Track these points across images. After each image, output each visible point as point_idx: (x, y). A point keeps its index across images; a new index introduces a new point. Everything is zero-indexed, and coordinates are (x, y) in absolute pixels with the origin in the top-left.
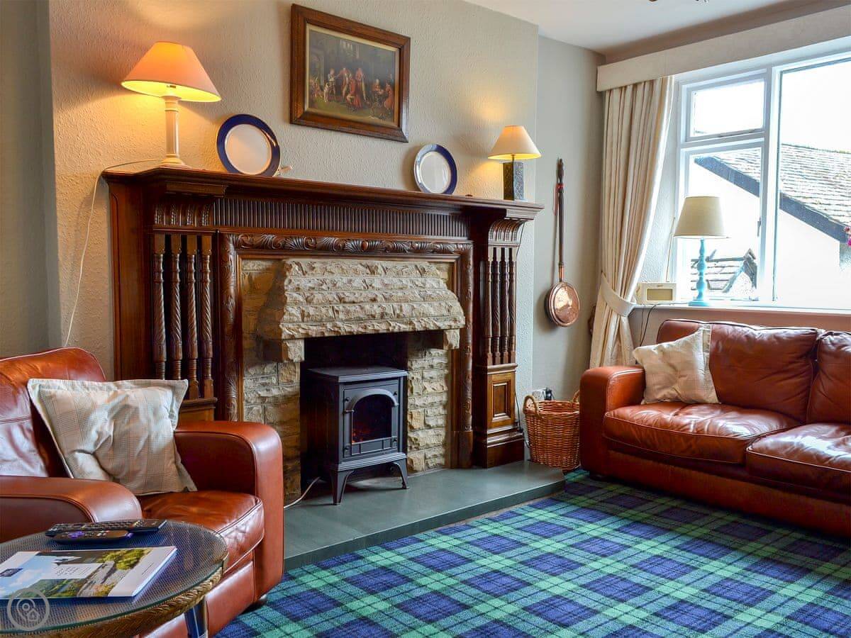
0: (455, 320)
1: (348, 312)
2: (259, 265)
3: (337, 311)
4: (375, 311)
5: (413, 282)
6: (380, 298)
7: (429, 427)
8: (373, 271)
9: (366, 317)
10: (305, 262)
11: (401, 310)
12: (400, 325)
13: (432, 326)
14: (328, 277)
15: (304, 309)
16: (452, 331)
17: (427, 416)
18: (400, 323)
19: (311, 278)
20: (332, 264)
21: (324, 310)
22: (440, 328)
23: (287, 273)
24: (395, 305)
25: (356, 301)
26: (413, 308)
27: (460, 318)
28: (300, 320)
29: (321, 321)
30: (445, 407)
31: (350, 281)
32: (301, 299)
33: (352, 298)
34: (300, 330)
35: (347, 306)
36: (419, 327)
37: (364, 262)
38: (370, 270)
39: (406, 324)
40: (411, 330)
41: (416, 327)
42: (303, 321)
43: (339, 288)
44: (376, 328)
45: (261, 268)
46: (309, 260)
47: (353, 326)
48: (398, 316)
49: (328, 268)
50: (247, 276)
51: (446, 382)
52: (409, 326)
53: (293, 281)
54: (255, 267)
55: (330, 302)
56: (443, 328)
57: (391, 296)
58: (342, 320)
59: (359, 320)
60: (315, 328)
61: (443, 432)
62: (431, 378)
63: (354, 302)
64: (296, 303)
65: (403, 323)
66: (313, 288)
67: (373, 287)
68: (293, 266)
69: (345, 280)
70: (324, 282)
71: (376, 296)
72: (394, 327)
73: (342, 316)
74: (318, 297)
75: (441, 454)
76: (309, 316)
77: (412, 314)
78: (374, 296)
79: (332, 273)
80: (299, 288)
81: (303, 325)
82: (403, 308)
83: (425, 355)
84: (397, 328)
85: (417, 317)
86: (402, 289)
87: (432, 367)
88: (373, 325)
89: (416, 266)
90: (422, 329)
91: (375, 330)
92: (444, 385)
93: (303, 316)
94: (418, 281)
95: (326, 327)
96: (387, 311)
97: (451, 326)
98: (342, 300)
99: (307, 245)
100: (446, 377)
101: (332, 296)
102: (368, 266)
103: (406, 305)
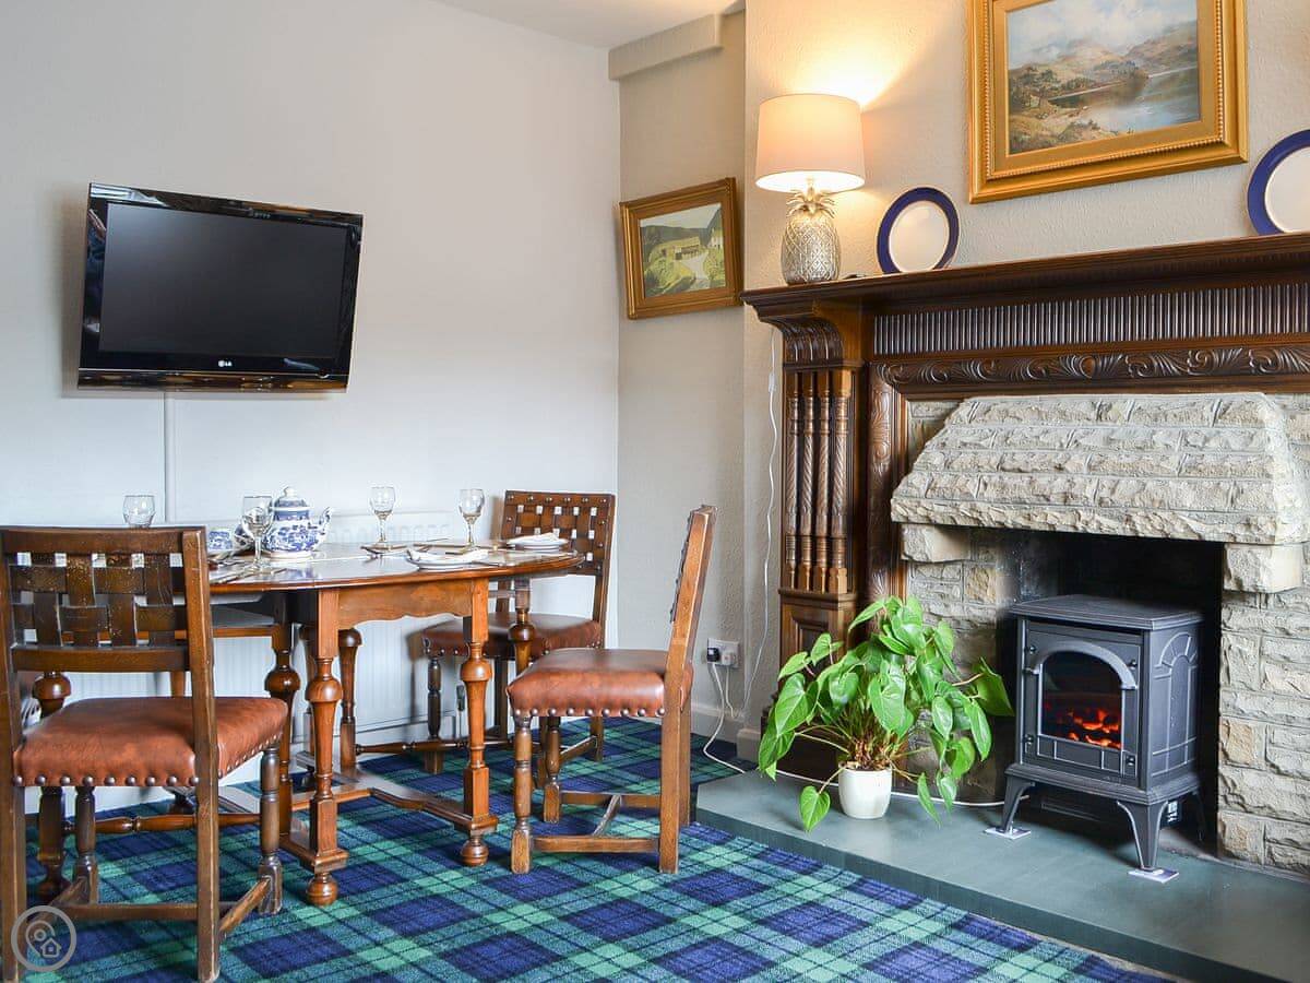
1: (1004, 487)
3: (984, 483)
10: (982, 402)
11: (1113, 492)
12: (1106, 521)
13: (1181, 530)
18: (1103, 516)
19: (978, 427)
22: (1203, 536)
24: (1105, 481)
25: (1027, 468)
31: (1043, 433)
34: (919, 510)
35: (1006, 477)
36: (1146, 530)
38: (1097, 414)
43: (1011, 444)
45: (939, 412)
50: (919, 425)
54: (929, 411)
56: (1211, 536)
59: (1020, 502)
63: (1022, 471)
72: (1089, 524)
81: (923, 502)
82: (1120, 487)
84: (1094, 526)
85: (1146, 508)
90: (1154, 535)
91: (1050, 525)
95: (958, 509)
97: (1235, 537)
102: (1100, 406)
103: (1132, 482)
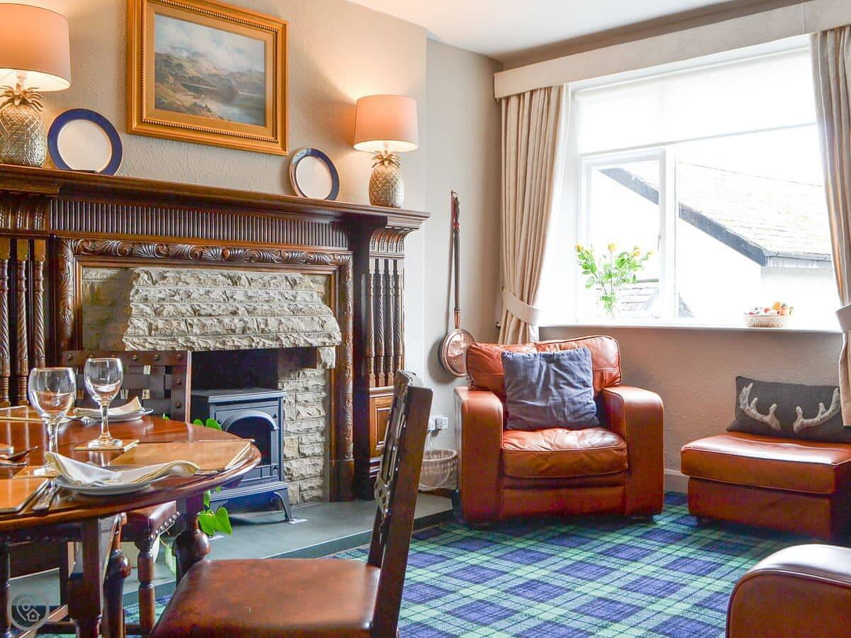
0: (330, 337)
1: (204, 326)
2: (104, 274)
3: (190, 324)
4: (235, 325)
5: (282, 294)
6: (241, 311)
7: (304, 456)
8: (235, 282)
9: (225, 332)
10: (155, 271)
11: (266, 325)
12: (266, 341)
13: (303, 342)
14: (182, 287)
15: (152, 322)
16: (327, 348)
17: (301, 443)
18: (264, 338)
19: (162, 288)
20: (187, 273)
21: (175, 323)
22: (311, 344)
23: (134, 283)
24: (260, 319)
25: (213, 314)
26: (281, 323)
27: (336, 334)
28: (147, 333)
29: (171, 335)
30: (322, 434)
31: (208, 293)
32: (148, 310)
33: (209, 311)
34: (147, 344)
35: (202, 319)
36: (287, 344)
37: (225, 272)
38: (232, 282)
39: (272, 340)
40: (278, 346)
41: (284, 343)
42: (150, 335)
43: (194, 299)
44: (236, 343)
45: (105, 277)
46: (161, 269)
47: (209, 341)
48: (263, 331)
49: (183, 277)
50: (88, 285)
51: (324, 406)
52: (275, 343)
53: (141, 291)
54: (98, 275)
55: (183, 315)
56: (315, 344)
57: (255, 309)
58: (196, 335)
59: (216, 334)
60: (164, 343)
61: (320, 462)
62: (306, 401)
63: (211, 315)
64: (142, 314)
65: (268, 339)
66: (164, 299)
67: (234, 300)
68: (141, 275)
69: (202, 292)
70: (176, 293)
71: (238, 308)
72: (258, 343)
73: (196, 330)
74: (169, 308)
75: (318, 486)
76: (157, 328)
77: (279, 329)
78: (235, 309)
79: (187, 283)
80: (146, 300)
81: (149, 339)
82: (269, 322)
83: (299, 376)
84: (261, 344)
85: (285, 332)
86: (268, 301)
87: (307, 389)
88: (233, 341)
89: (286, 277)
90: (291, 346)
91: (236, 346)
92: (321, 409)
93: (150, 329)
94: (287, 293)
95: (178, 342)
96: (250, 325)
97: (325, 343)
98: (196, 313)
99: (158, 252)
100: (324, 401)
101: (185, 308)
102: (230, 277)
103: (273, 319)
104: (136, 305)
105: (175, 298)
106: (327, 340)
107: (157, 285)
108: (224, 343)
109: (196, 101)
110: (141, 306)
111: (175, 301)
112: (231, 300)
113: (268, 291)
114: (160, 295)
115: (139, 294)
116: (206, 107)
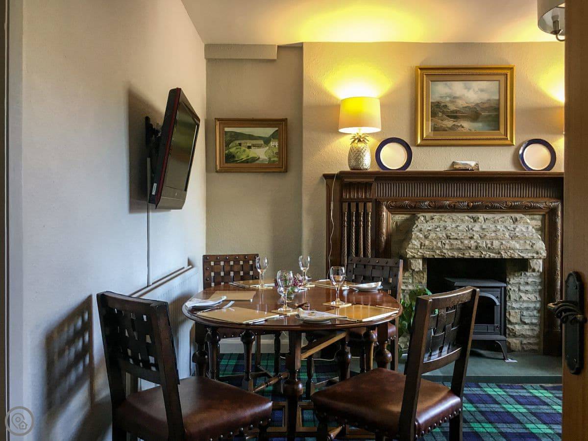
0: (537, 253)
2: (403, 217)
4: (471, 245)
5: (506, 227)
6: (476, 236)
7: (525, 324)
8: (475, 220)
9: (464, 248)
14: (442, 224)
15: (422, 242)
16: (536, 260)
17: (523, 316)
19: (431, 224)
20: (446, 216)
21: (435, 243)
23: (416, 222)
26: (502, 244)
27: (542, 252)
28: (419, 247)
29: (432, 249)
30: (539, 311)
31: (457, 226)
32: (421, 236)
33: (456, 236)
35: (452, 241)
37: (471, 215)
38: (473, 220)
39: (495, 253)
40: (499, 257)
41: (503, 256)
42: (421, 248)
43: (448, 230)
46: (432, 214)
47: (455, 253)
48: (489, 248)
49: (443, 218)
50: (395, 223)
51: (540, 295)
52: (497, 255)
53: (419, 226)
54: (400, 218)
55: (440, 238)
57: (485, 235)
58: (447, 249)
59: (459, 249)
60: (428, 253)
62: (527, 291)
64: (418, 238)
65: (493, 253)
66: (431, 230)
67: (473, 230)
68: (420, 218)
69: (454, 226)
70: (439, 226)
71: (474, 235)
73: (447, 246)
74: (432, 235)
75: (535, 343)
76: (425, 245)
77: (500, 247)
78: (471, 235)
79: (446, 222)
80: (421, 230)
81: (420, 251)
83: (521, 275)
85: (504, 249)
86: (495, 231)
88: (470, 253)
89: (511, 217)
91: (471, 256)
93: (421, 246)
94: (510, 226)
96: (480, 245)
97: (533, 257)
98: (448, 237)
99: (429, 205)
100: (540, 291)
101: (442, 235)
102: (473, 218)
103: (497, 242)
104: (415, 232)
105: (437, 230)
106: (535, 255)
107: (428, 223)
108: (464, 254)
109: (454, 123)
110: (418, 234)
111: (437, 231)
112: (471, 231)
113: (496, 225)
114: (429, 228)
115: (418, 228)
116: (461, 125)
